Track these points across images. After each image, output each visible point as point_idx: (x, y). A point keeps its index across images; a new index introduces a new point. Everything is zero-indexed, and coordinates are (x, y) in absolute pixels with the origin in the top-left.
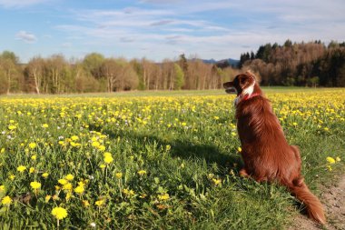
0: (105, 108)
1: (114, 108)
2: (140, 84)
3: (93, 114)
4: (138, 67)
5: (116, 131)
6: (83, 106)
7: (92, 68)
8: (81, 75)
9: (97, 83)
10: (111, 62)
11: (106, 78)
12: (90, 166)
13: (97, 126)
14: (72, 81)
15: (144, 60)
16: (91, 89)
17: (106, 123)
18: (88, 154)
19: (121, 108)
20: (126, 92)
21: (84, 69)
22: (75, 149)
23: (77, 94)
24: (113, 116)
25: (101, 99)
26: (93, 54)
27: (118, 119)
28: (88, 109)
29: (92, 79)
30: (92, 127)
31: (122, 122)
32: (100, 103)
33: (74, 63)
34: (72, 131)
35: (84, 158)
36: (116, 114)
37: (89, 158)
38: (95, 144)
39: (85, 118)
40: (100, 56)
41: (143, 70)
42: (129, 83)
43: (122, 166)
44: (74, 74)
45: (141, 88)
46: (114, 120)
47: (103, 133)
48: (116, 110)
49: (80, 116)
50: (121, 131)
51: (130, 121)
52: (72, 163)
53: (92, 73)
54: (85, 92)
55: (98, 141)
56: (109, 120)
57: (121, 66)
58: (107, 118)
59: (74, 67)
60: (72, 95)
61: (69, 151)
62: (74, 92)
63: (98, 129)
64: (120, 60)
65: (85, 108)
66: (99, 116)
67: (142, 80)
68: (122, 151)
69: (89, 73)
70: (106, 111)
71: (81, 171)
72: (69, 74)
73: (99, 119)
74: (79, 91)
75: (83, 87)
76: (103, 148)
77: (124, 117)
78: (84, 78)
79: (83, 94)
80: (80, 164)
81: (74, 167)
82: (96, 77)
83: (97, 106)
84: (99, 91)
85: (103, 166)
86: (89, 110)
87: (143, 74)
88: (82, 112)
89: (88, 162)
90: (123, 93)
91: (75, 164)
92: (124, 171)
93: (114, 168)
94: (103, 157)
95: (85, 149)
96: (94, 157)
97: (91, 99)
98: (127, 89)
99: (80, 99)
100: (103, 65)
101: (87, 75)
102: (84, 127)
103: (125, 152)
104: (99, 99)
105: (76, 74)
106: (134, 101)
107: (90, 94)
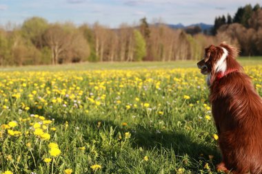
0: (49, 84)
1: (60, 85)
2: (92, 54)
3: (35, 92)
4: (89, 34)
5: (62, 113)
6: (22, 83)
7: (32, 35)
8: (19, 44)
9: (39, 53)
10: (56, 28)
11: (50, 48)
12: (32, 159)
13: (40, 107)
14: (8, 52)
15: (96, 25)
16: (31, 61)
17: (50, 103)
18: (29, 145)
19: (69, 85)
20: (74, 65)
21: (23, 36)
22: (14, 139)
23: (14, 68)
24: (59, 95)
25: (44, 74)
26: (34, 19)
27: (65, 99)
28: (28, 87)
29: (33, 49)
30: (33, 110)
31: (70, 103)
32: (42, 79)
33: (11, 29)
34: (9, 114)
35: (24, 149)
36: (63, 93)
37: (31, 150)
38: (38, 132)
39: (24, 97)
40: (42, 20)
41: (95, 37)
42: (78, 53)
43: (72, 159)
44: (11, 43)
45: (93, 59)
46: (60, 100)
47: (47, 118)
48: (63, 87)
49: (18, 96)
50: (69, 114)
51: (79, 102)
52: (10, 157)
53: (33, 42)
54: (24, 64)
55: (41, 128)
56: (54, 101)
57: (68, 33)
58: (51, 97)
59: (11, 35)
60: (8, 68)
61: (6, 141)
62: (10, 64)
63: (41, 112)
64: (67, 25)
65: (25, 85)
66: (42, 96)
67: (94, 49)
68: (71, 140)
69: (29, 42)
70: (50, 90)
71: (21, 166)
72: (5, 43)
73: (42, 100)
74: (17, 64)
75: (22, 59)
76: (47, 136)
77: (72, 97)
78: (22, 47)
79: (21, 67)
80: (19, 157)
81: (13, 161)
82: (38, 46)
83: (40, 83)
84: (41, 63)
85: (47, 160)
86: (30, 87)
87: (95, 43)
88: (21, 90)
89: (29, 154)
90: (70, 65)
91: (13, 157)
92: (74, 166)
93: (61, 162)
94: (48, 149)
95: (25, 139)
96: (36, 148)
97: (31, 74)
98: (75, 61)
99: (18, 73)
100: (46, 31)
101: (26, 44)
102: (24, 110)
103: (74, 142)
104: (41, 74)
105: (13, 43)
106: (84, 75)
107: (30, 67)
